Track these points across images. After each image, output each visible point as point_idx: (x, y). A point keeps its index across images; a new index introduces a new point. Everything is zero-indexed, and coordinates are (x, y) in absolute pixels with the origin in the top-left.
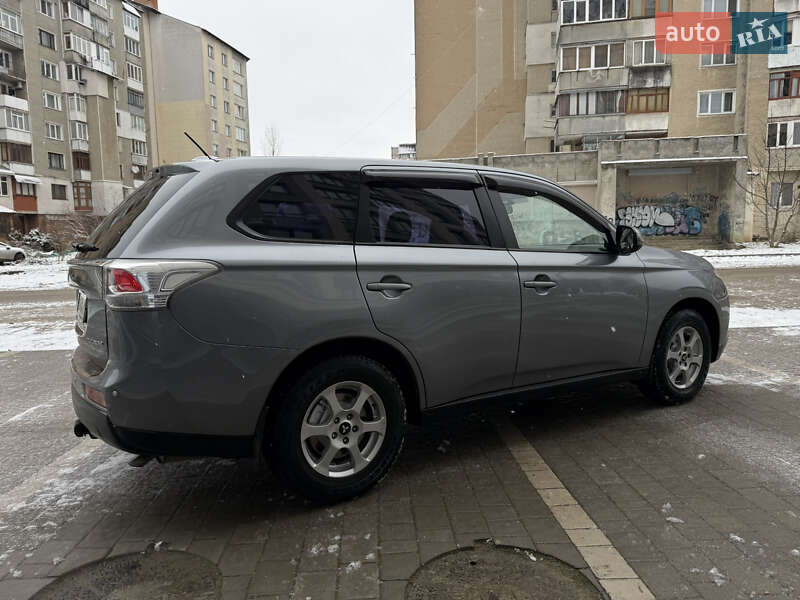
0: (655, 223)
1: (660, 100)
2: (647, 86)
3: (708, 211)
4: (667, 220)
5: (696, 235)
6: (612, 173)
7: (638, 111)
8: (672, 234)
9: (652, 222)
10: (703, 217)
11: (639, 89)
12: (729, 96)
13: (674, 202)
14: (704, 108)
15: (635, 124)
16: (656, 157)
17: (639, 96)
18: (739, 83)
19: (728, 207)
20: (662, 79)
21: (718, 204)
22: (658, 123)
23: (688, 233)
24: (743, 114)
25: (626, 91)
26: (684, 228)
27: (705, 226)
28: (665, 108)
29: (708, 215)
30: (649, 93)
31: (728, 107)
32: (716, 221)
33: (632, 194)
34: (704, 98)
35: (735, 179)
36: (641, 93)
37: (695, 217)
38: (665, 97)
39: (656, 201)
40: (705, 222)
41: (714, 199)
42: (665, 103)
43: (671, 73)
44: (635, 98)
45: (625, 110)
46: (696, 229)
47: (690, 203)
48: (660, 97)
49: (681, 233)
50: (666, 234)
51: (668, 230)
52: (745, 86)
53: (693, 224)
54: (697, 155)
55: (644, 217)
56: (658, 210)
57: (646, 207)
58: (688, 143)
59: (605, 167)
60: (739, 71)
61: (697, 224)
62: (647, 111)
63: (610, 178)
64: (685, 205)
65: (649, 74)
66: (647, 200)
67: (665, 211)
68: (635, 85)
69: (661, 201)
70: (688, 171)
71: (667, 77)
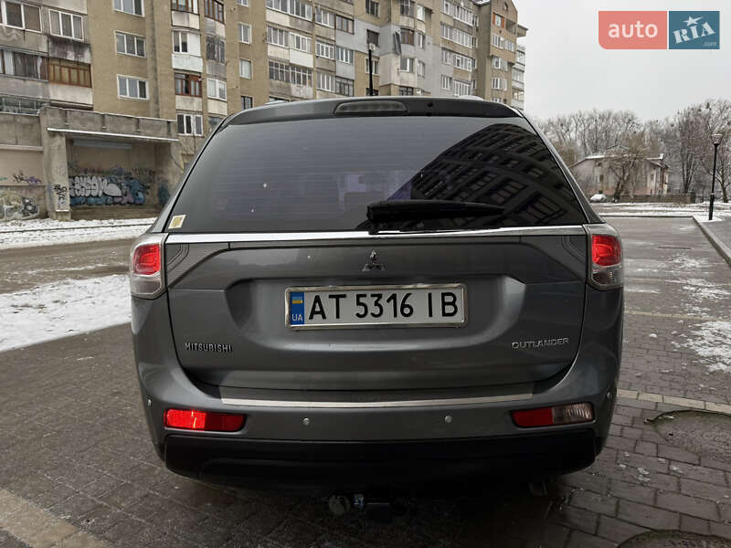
0: (104, 194)
1: (82, 74)
2: (68, 58)
3: (149, 184)
4: (114, 190)
5: (141, 204)
6: (61, 141)
7: (61, 82)
8: (120, 203)
9: (101, 192)
10: (145, 189)
11: (60, 60)
12: (142, 85)
13: (119, 174)
14: (123, 91)
15: (60, 94)
16: (103, 130)
17: (61, 67)
18: (151, 75)
19: (167, 181)
20: (83, 56)
21: (156, 179)
22: (83, 97)
23: (134, 203)
24: (157, 102)
25: (47, 59)
26: (130, 198)
27: (147, 197)
28: (88, 84)
29: (149, 187)
30: (71, 65)
31: (143, 94)
32: (156, 192)
33: (78, 164)
34: (122, 81)
35: (172, 157)
36: (63, 64)
37: (138, 188)
38: (87, 73)
39: (102, 172)
40: (148, 193)
41: (152, 173)
42: (88, 79)
43: (90, 52)
44: (57, 68)
45: (46, 77)
46: (140, 199)
47: (133, 176)
48: (82, 72)
49: (128, 203)
50: (115, 203)
51: (117, 200)
52: (156, 79)
53: (137, 195)
54: (139, 133)
55: (93, 187)
56: (105, 181)
57: (94, 178)
58: (129, 121)
59: (53, 134)
60: (150, 64)
61: (141, 195)
62: (71, 83)
63: (59, 146)
64: (129, 177)
65: (69, 47)
66: (94, 172)
67: (112, 182)
68: (56, 54)
69: (108, 173)
70: (130, 147)
71: (87, 54)
